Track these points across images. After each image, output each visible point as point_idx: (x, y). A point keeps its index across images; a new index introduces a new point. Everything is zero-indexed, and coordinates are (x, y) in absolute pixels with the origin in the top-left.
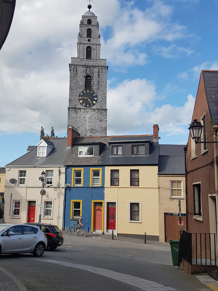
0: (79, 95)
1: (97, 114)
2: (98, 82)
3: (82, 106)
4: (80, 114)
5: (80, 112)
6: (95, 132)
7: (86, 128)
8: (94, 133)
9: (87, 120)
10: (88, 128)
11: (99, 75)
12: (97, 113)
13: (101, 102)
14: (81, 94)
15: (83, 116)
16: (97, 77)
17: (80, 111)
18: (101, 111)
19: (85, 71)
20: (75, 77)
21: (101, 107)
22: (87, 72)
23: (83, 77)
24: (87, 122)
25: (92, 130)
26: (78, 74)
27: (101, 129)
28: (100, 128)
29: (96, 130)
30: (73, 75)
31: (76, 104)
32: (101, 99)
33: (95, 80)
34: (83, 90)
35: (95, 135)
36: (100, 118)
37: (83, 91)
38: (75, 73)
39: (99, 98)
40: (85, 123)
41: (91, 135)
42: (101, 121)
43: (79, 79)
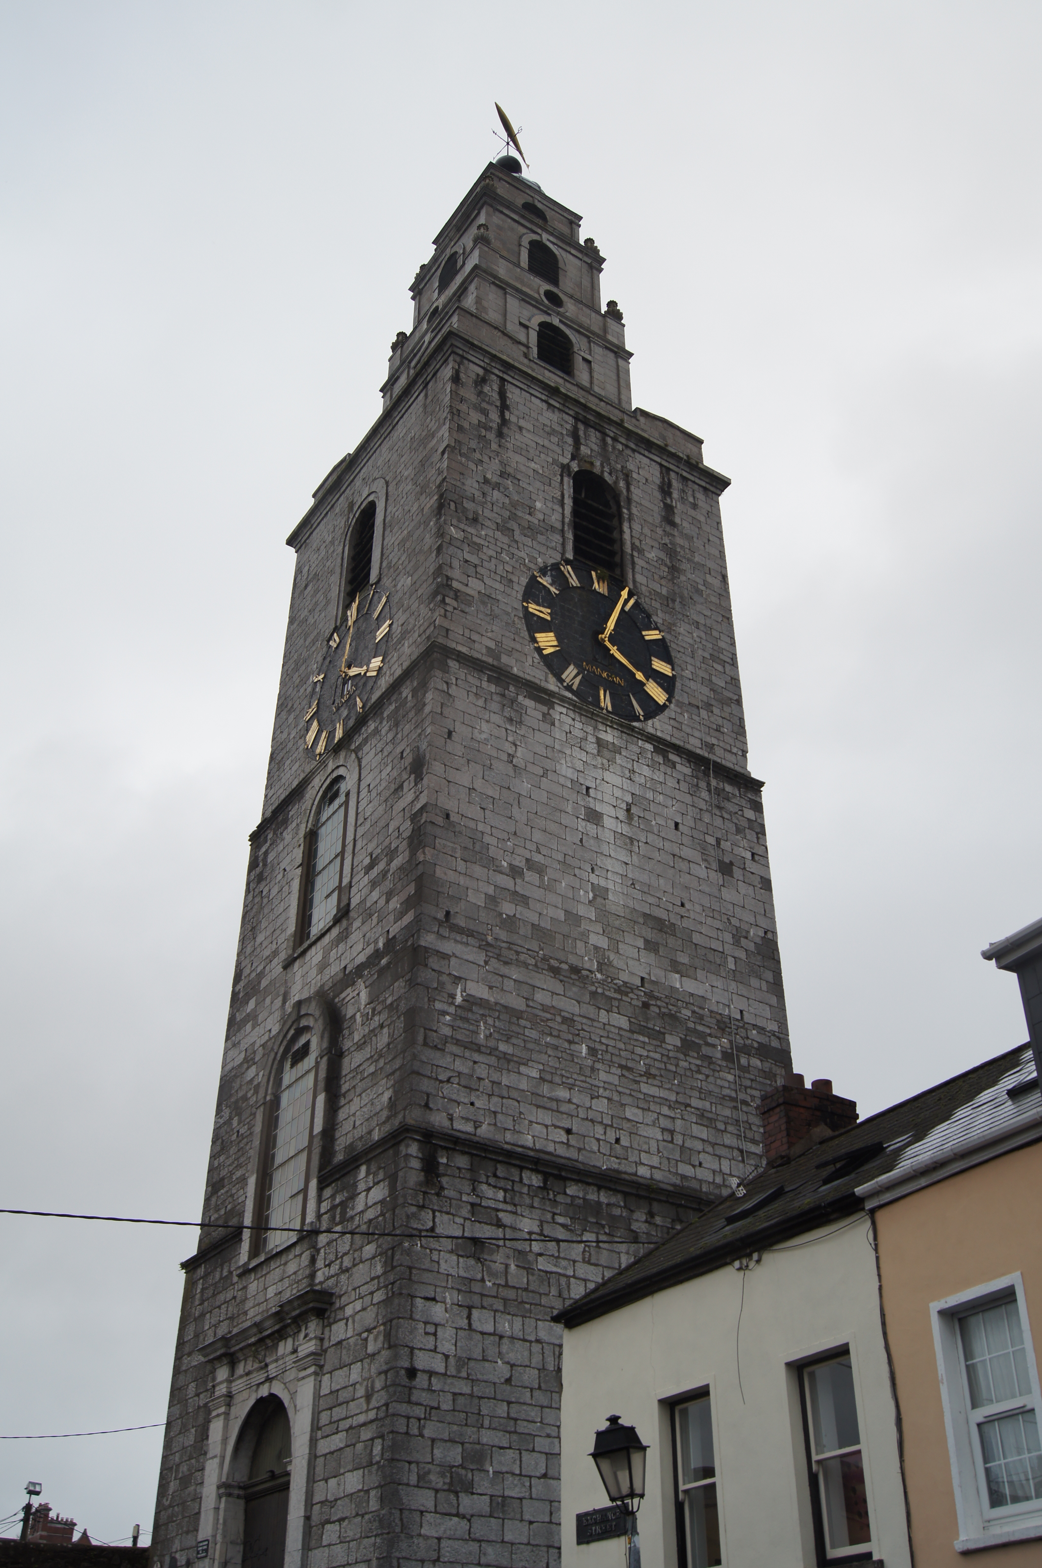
0: (524, 581)
1: (688, 799)
2: (671, 551)
3: (552, 679)
4: (549, 741)
5: (545, 727)
6: (683, 958)
7: (600, 893)
8: (675, 967)
9: (608, 822)
10: (616, 900)
11: (669, 510)
12: (684, 786)
13: (704, 713)
14: (545, 581)
15: (570, 773)
16: (658, 519)
17: (547, 718)
18: (714, 783)
19: (570, 440)
20: (491, 436)
21: (711, 747)
22: (584, 450)
23: (558, 470)
24: (608, 836)
25: (661, 925)
26: (513, 427)
27: (737, 942)
28: (728, 938)
29: (696, 938)
30: (475, 417)
31: (508, 643)
32: (706, 691)
33: (647, 531)
34: (558, 557)
35: (690, 986)
36: (718, 841)
37: (556, 567)
38: (494, 416)
39: (687, 673)
40: (590, 843)
41: (657, 974)
42: (726, 869)
43: (523, 469)
